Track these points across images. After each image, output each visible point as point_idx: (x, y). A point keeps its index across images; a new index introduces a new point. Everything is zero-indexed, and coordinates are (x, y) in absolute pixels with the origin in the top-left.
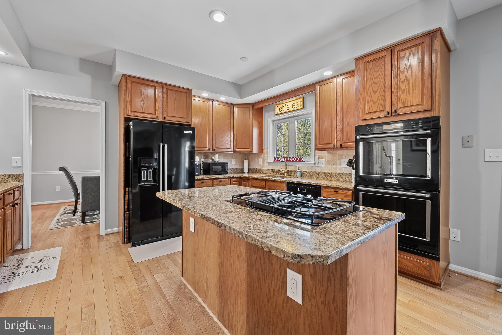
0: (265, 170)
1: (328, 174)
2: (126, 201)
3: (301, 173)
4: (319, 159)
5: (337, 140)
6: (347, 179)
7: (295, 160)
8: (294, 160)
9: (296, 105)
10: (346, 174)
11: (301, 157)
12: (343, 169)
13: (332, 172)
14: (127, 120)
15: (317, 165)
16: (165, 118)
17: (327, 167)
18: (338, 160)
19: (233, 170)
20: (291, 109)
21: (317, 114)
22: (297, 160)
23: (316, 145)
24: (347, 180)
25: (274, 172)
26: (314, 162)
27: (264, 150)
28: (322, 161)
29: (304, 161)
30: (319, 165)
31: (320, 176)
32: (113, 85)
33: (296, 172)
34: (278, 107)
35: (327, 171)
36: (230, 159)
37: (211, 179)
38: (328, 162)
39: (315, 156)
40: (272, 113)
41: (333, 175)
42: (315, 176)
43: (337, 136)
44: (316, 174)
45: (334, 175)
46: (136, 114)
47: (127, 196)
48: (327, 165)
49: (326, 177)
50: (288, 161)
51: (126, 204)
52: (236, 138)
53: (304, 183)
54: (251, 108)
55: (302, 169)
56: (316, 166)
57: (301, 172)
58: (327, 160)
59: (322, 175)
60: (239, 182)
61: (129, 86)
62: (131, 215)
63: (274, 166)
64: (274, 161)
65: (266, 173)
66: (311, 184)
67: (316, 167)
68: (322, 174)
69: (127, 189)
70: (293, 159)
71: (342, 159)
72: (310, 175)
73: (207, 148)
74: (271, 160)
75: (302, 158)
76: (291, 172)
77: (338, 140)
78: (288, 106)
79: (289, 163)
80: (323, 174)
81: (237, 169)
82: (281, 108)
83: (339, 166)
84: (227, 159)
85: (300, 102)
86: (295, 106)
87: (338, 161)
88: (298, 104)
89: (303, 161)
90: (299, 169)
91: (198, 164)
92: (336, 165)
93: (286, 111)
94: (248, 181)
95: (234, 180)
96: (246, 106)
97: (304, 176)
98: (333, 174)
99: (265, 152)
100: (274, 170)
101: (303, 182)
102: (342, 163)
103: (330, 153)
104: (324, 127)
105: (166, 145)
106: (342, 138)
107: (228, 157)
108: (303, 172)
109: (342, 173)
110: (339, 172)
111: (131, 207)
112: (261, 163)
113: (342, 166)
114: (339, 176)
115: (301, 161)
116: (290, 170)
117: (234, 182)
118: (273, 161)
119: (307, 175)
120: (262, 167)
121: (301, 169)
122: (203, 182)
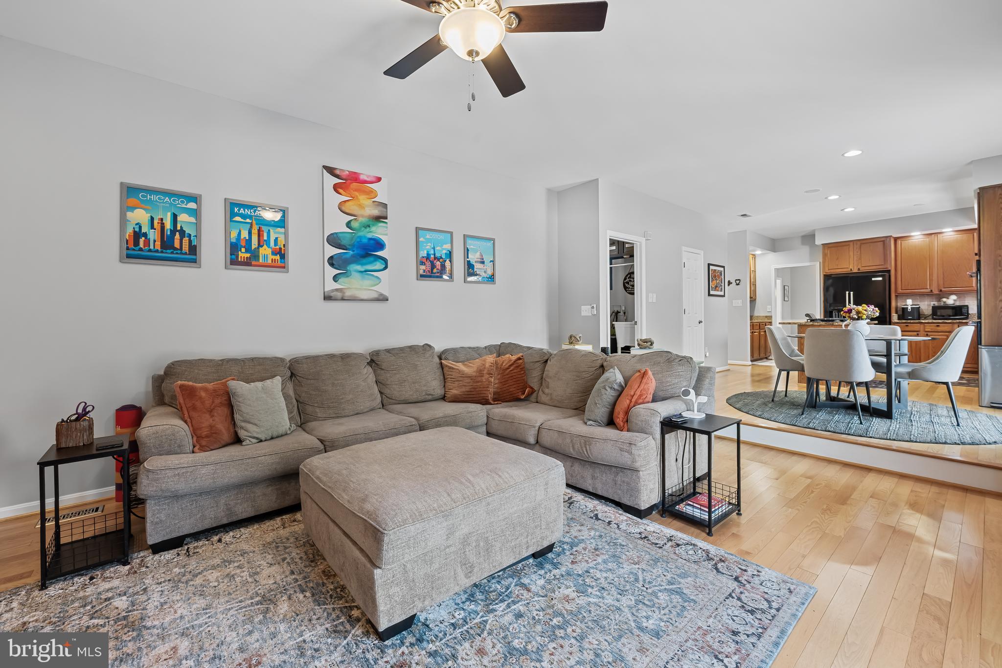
14: (827, 276)
16: (859, 269)
37: (920, 323)
46: (832, 271)
61: (826, 251)
73: (928, 288)
91: (911, 307)
105: (852, 293)
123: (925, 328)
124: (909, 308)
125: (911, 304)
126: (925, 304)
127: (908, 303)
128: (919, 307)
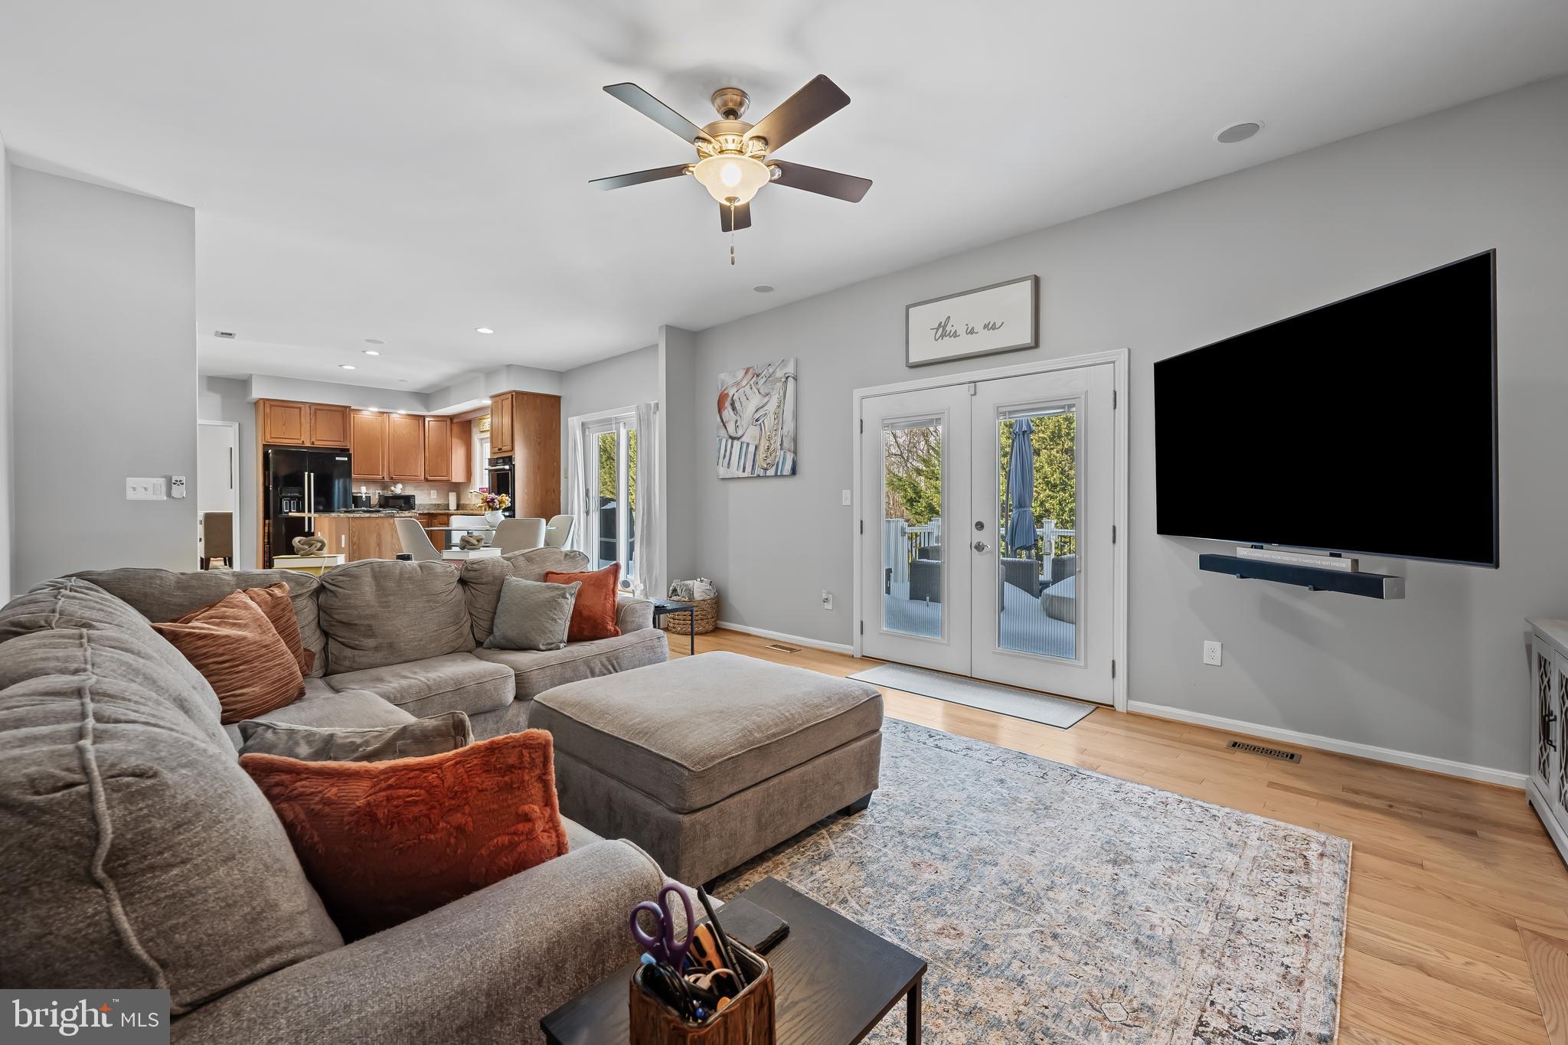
2: (266, 534)
14: (266, 447)
16: (313, 443)
32: (249, 403)
36: (427, 490)
46: (276, 440)
47: (267, 528)
51: (266, 537)
52: (428, 461)
54: (449, 422)
61: (268, 410)
62: (271, 548)
69: (267, 521)
73: (381, 475)
84: (422, 490)
96: (442, 419)
99: (472, 480)
105: (312, 474)
107: (423, 488)
111: (271, 540)
124: (363, 495)
125: (365, 492)
126: (375, 492)
128: (371, 495)
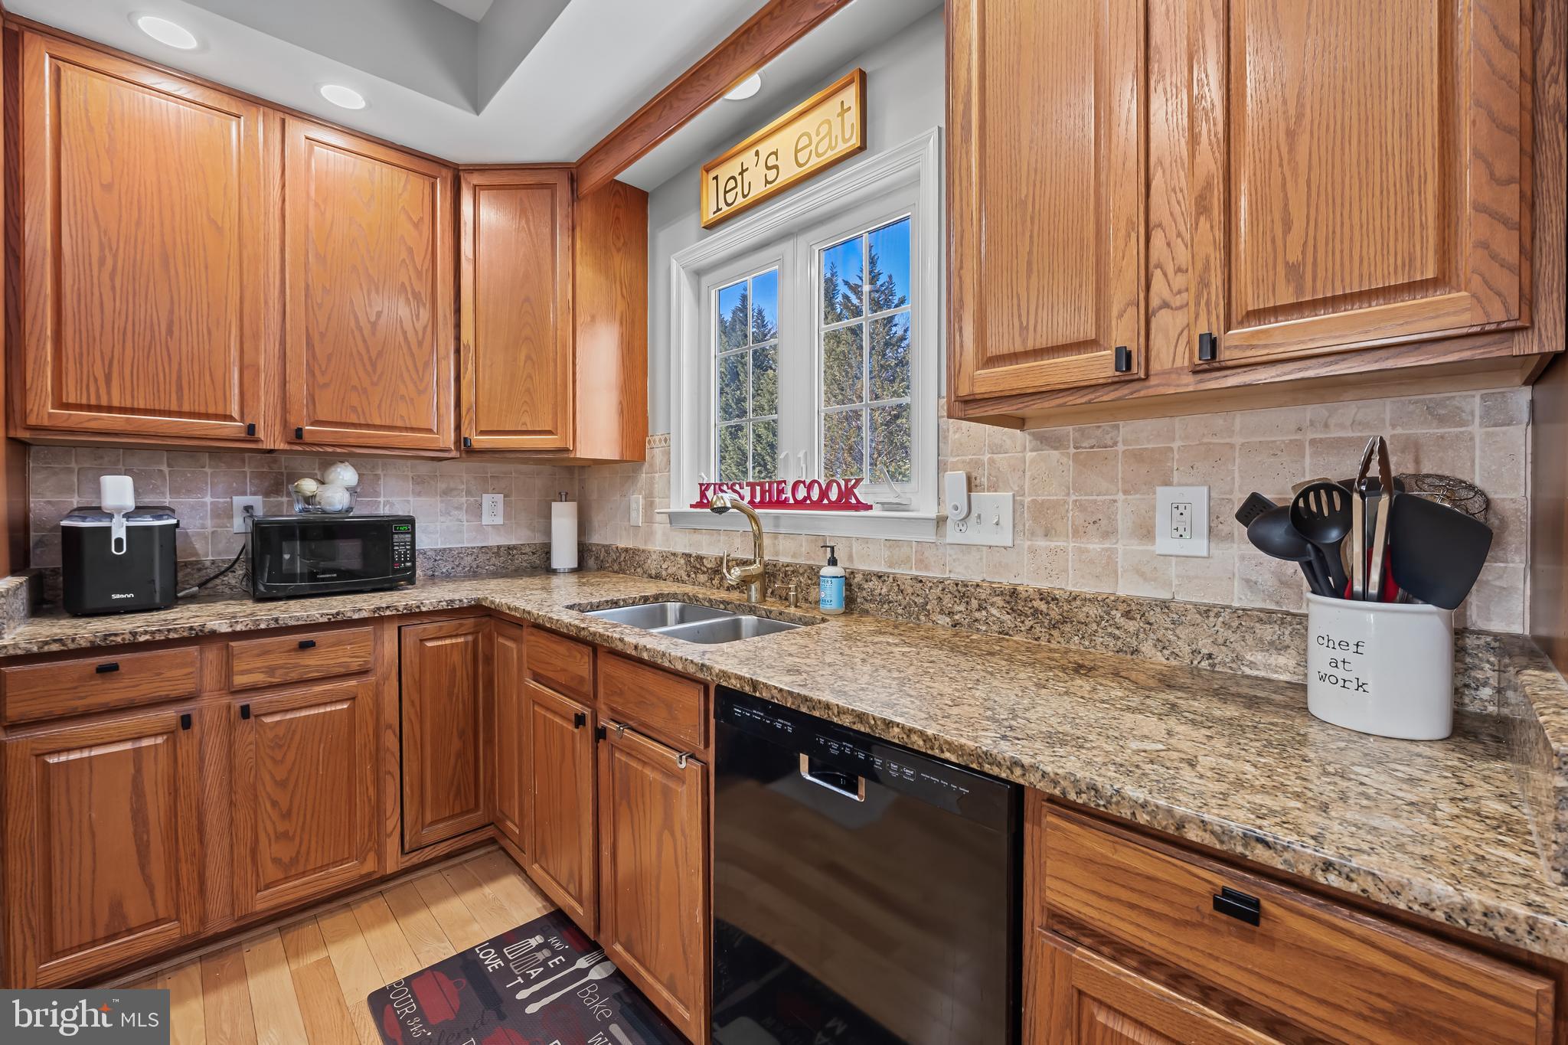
0: (654, 557)
1: (1043, 606)
3: (848, 585)
4: (970, 490)
5: (1155, 302)
6: (1210, 656)
7: (809, 497)
8: (805, 499)
9: (815, 140)
10: (1206, 611)
11: (847, 481)
12: (1173, 570)
13: (1076, 590)
15: (952, 535)
17: (1033, 551)
18: (1120, 496)
19: (482, 558)
20: (789, 172)
21: (960, 107)
22: (825, 501)
23: (954, 372)
24: (1213, 665)
25: (697, 571)
26: (933, 514)
27: (649, 441)
28: (996, 503)
29: (870, 507)
30: (973, 535)
31: (977, 615)
33: (815, 579)
34: (716, 178)
35: (1029, 581)
36: (469, 493)
37: (202, 638)
38: (1041, 510)
39: (941, 467)
40: (691, 225)
41: (1082, 617)
42: (942, 612)
43: (1159, 266)
44: (947, 600)
45: (1093, 611)
48: (1033, 534)
49: (1028, 623)
50: (771, 504)
52: (471, 367)
53: (846, 721)
55: (855, 562)
56: (949, 540)
57: (848, 581)
58: (1028, 499)
59: (994, 611)
60: (470, 638)
63: (696, 537)
64: (700, 505)
65: (658, 577)
66: (918, 743)
67: (949, 550)
68: (995, 599)
70: (801, 493)
71: (1160, 490)
72: (904, 603)
73: (231, 418)
74: (684, 498)
75: (854, 486)
76: (789, 572)
77: (1165, 305)
78: (772, 162)
79: (777, 517)
80: (999, 601)
81: (509, 548)
82: (732, 184)
83: (1136, 546)
84: (446, 493)
85: (844, 110)
86: (813, 147)
87: (1119, 504)
88: (829, 133)
89: (860, 506)
90: (833, 562)
91: (128, 529)
92: (1109, 533)
93: (758, 190)
94: (516, 632)
95: (431, 627)
96: (530, 179)
97: (867, 606)
98: (1078, 603)
99: (655, 454)
100: (700, 558)
101: (842, 711)
102: (1162, 522)
103: (1056, 443)
104: (1024, 203)
106: (1216, 280)
107: (452, 485)
108: (859, 578)
109: (1165, 605)
110: (1127, 588)
112: (638, 517)
113: (1165, 544)
114: (1131, 626)
115: (849, 507)
116: (784, 559)
117: (429, 644)
118: (692, 506)
119: (884, 601)
120: (646, 542)
121: (850, 558)
122: (113, 668)
123: (229, 672)
124: (119, 530)
125: (130, 503)
126: (204, 504)
127: (109, 501)
128: (177, 525)
